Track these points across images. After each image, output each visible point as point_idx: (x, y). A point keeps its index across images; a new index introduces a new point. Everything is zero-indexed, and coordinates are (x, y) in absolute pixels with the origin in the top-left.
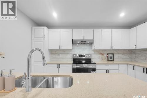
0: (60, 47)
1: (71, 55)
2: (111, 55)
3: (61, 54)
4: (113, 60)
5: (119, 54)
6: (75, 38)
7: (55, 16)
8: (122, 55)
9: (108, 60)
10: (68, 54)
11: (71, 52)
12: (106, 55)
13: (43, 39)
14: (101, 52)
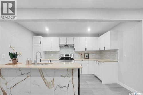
0: (51, 49)
1: (59, 55)
2: (87, 55)
3: (52, 54)
4: (88, 58)
5: (92, 54)
6: (61, 43)
7: (47, 30)
8: (95, 55)
9: (85, 58)
10: (57, 54)
11: (59, 53)
12: (83, 55)
13: (39, 44)
14: (79, 53)
